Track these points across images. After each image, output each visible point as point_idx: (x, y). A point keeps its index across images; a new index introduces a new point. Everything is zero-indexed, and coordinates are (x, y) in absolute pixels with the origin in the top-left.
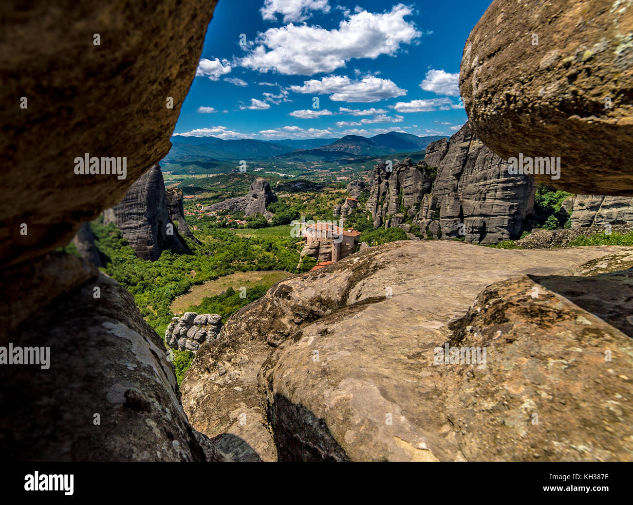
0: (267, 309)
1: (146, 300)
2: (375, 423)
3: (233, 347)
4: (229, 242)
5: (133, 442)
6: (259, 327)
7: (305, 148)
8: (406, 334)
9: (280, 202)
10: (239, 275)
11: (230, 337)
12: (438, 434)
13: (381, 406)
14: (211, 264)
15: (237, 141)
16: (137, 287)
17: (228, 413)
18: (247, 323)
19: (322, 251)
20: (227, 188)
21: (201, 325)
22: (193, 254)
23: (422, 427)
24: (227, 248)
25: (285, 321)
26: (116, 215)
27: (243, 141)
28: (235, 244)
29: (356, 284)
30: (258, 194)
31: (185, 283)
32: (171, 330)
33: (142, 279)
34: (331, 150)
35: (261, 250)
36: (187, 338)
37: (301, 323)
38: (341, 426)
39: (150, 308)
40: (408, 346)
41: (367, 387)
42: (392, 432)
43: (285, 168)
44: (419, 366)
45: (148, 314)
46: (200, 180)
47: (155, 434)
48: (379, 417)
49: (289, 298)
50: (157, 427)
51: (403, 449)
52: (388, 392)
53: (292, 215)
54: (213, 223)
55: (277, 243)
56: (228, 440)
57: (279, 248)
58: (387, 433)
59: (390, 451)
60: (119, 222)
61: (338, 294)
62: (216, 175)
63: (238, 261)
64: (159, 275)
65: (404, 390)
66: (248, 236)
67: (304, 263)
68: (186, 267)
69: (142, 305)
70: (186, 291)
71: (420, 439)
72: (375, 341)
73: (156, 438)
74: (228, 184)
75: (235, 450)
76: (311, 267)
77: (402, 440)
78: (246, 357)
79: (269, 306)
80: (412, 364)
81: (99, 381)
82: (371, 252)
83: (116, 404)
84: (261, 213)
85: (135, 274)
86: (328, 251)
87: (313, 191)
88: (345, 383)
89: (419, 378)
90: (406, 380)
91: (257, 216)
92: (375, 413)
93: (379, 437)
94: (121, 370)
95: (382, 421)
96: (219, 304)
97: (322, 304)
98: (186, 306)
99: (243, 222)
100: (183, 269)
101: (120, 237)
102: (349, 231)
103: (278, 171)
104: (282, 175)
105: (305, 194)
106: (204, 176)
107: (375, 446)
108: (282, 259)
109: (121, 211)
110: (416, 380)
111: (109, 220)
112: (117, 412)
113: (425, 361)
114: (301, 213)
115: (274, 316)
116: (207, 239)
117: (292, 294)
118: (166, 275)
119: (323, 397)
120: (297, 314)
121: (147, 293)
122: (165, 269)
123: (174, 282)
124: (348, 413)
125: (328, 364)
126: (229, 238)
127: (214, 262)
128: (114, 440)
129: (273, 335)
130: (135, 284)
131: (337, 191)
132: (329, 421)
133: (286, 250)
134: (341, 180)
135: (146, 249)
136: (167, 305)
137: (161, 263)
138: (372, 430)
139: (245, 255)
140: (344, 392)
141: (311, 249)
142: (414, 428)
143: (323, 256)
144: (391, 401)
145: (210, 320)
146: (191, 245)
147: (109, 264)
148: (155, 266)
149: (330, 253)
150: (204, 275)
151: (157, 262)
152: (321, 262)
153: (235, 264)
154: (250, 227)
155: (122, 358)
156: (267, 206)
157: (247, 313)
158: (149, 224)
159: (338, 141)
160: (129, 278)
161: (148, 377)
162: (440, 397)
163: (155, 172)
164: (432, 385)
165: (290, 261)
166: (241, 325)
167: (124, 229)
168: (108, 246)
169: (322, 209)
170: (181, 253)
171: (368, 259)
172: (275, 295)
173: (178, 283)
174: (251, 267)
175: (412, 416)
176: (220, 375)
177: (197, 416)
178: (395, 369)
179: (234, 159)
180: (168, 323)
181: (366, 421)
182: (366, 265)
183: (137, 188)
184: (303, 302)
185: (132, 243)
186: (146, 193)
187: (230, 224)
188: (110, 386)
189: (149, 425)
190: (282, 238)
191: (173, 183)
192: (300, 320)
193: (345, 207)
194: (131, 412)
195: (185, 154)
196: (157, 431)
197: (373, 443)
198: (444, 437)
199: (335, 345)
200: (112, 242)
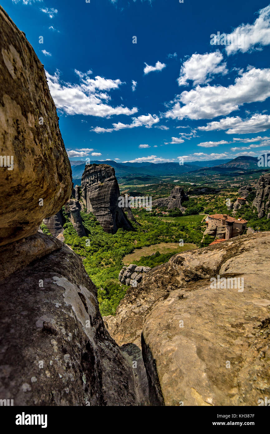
0: (168, 270)
1: (109, 255)
2: (184, 373)
3: (146, 291)
4: (157, 225)
5: (38, 353)
6: (162, 281)
7: (208, 166)
8: (238, 307)
9: (190, 201)
10: (163, 245)
11: (145, 285)
12: (226, 394)
13: (192, 362)
14: (146, 237)
15: (163, 164)
16: (104, 248)
17: (136, 331)
18: (155, 277)
19: (219, 232)
20: (157, 192)
21: (139, 272)
22: (136, 231)
23: (216, 385)
24: (156, 228)
25: (179, 278)
26: (93, 208)
27: (167, 164)
28: (161, 226)
29: (227, 260)
30: (176, 196)
31: (131, 247)
32: (122, 274)
33: (107, 244)
34: (227, 167)
35: (178, 230)
36: (131, 279)
37: (189, 281)
38: (163, 369)
39: (111, 260)
40: (236, 317)
41: (189, 345)
42: (192, 383)
43: (194, 179)
44: (237, 334)
45: (110, 263)
46: (140, 188)
47: (54, 349)
48: (187, 370)
49: (182, 265)
50: (57, 345)
51: (194, 399)
52: (202, 351)
53: (198, 209)
54: (148, 213)
55: (188, 226)
56: (132, 348)
57: (189, 229)
58: (188, 383)
59: (185, 398)
60: (95, 212)
61: (215, 265)
62: (150, 185)
63: (163, 236)
64: (117, 242)
65: (215, 352)
66: (169, 221)
67: (206, 239)
68: (131, 238)
69: (107, 258)
70: (131, 252)
71: (210, 394)
72: (213, 308)
73: (53, 352)
74: (157, 190)
75: (135, 355)
76: (211, 242)
77: (197, 392)
78: (153, 298)
79: (170, 268)
80: (232, 332)
81: (36, 312)
82: (242, 239)
83: (39, 328)
84: (178, 207)
85: (103, 241)
86: (223, 232)
87: (213, 194)
88: (176, 338)
89: (231, 345)
90: (221, 344)
91: (175, 209)
92: (186, 366)
93: (182, 385)
94: (50, 306)
95: (189, 374)
96: (151, 261)
97: (203, 271)
98: (132, 260)
99: (166, 213)
100: (130, 240)
101: (95, 220)
102: (239, 220)
103: (190, 181)
104: (192, 184)
105: (207, 196)
106: (143, 186)
107: (177, 390)
108: (191, 236)
109: (96, 206)
110: (228, 346)
111: (89, 211)
112: (37, 333)
113: (243, 331)
114: (205, 207)
115: (173, 275)
116: (144, 223)
117: (184, 263)
118: (120, 242)
119: (161, 345)
120: (187, 275)
121: (110, 252)
122: (120, 239)
123: (124, 246)
124: (170, 361)
125: (173, 321)
126: (158, 222)
127: (148, 236)
128: (28, 350)
129: (170, 287)
130: (103, 247)
131: (231, 193)
132: (158, 363)
133: (194, 230)
134: (233, 186)
135: (109, 227)
136: (121, 259)
137: (117, 235)
138: (179, 378)
139: (167, 233)
140: (174, 344)
141: (211, 230)
142: (210, 385)
143: (219, 235)
144: (202, 359)
145: (144, 270)
146: (135, 226)
147: (90, 235)
148: (114, 237)
149: (224, 234)
150: (142, 243)
151: (115, 235)
152: (218, 239)
153: (161, 238)
154: (170, 216)
155: (55, 299)
156: (181, 203)
157: (156, 271)
158: (111, 213)
159: (232, 161)
160: (100, 243)
161: (65, 313)
162: (240, 364)
163: (114, 184)
164: (238, 353)
165: (196, 238)
166: (152, 278)
167: (97, 216)
168: (89, 225)
169: (219, 205)
170: (129, 230)
171: (239, 243)
172: (174, 262)
173: (127, 247)
174: (171, 240)
175: (212, 374)
176: (137, 307)
177: (119, 329)
178: (217, 334)
179: (161, 175)
180: (121, 269)
181: (178, 370)
182: (237, 247)
183: (105, 193)
184: (191, 268)
185: (102, 224)
186: (109, 196)
187: (158, 214)
188: (41, 316)
189: (52, 343)
190: (191, 223)
191: (124, 190)
192: (189, 279)
193: (237, 204)
194: (45, 334)
195: (131, 173)
196: (56, 348)
197: (176, 388)
198: (230, 397)
199: (183, 308)
200: (91, 223)
